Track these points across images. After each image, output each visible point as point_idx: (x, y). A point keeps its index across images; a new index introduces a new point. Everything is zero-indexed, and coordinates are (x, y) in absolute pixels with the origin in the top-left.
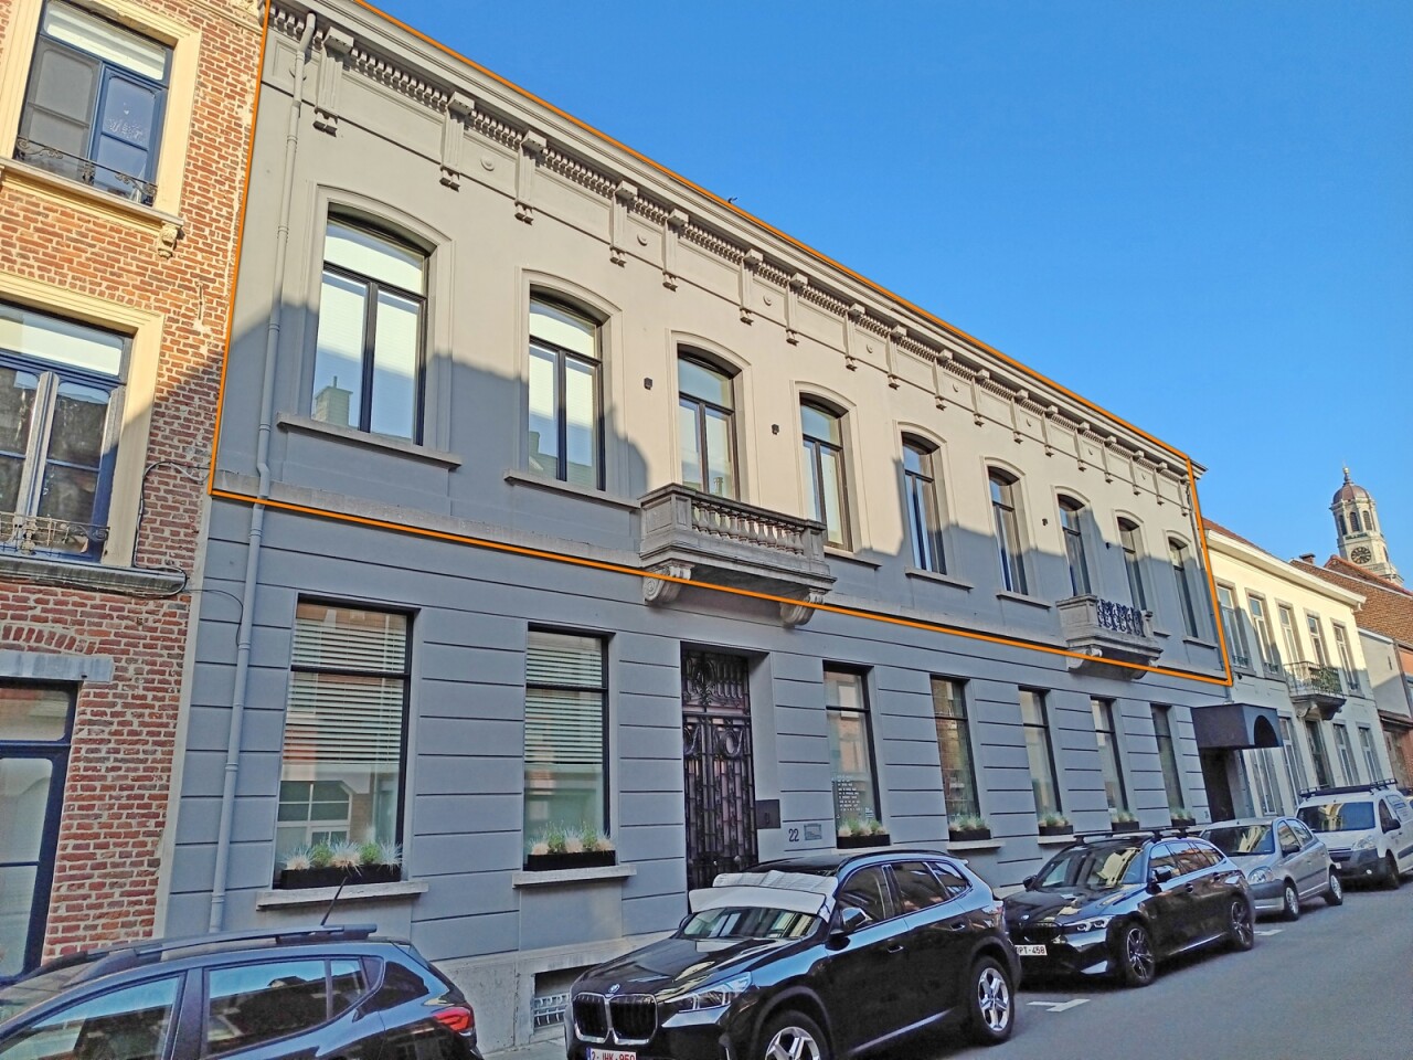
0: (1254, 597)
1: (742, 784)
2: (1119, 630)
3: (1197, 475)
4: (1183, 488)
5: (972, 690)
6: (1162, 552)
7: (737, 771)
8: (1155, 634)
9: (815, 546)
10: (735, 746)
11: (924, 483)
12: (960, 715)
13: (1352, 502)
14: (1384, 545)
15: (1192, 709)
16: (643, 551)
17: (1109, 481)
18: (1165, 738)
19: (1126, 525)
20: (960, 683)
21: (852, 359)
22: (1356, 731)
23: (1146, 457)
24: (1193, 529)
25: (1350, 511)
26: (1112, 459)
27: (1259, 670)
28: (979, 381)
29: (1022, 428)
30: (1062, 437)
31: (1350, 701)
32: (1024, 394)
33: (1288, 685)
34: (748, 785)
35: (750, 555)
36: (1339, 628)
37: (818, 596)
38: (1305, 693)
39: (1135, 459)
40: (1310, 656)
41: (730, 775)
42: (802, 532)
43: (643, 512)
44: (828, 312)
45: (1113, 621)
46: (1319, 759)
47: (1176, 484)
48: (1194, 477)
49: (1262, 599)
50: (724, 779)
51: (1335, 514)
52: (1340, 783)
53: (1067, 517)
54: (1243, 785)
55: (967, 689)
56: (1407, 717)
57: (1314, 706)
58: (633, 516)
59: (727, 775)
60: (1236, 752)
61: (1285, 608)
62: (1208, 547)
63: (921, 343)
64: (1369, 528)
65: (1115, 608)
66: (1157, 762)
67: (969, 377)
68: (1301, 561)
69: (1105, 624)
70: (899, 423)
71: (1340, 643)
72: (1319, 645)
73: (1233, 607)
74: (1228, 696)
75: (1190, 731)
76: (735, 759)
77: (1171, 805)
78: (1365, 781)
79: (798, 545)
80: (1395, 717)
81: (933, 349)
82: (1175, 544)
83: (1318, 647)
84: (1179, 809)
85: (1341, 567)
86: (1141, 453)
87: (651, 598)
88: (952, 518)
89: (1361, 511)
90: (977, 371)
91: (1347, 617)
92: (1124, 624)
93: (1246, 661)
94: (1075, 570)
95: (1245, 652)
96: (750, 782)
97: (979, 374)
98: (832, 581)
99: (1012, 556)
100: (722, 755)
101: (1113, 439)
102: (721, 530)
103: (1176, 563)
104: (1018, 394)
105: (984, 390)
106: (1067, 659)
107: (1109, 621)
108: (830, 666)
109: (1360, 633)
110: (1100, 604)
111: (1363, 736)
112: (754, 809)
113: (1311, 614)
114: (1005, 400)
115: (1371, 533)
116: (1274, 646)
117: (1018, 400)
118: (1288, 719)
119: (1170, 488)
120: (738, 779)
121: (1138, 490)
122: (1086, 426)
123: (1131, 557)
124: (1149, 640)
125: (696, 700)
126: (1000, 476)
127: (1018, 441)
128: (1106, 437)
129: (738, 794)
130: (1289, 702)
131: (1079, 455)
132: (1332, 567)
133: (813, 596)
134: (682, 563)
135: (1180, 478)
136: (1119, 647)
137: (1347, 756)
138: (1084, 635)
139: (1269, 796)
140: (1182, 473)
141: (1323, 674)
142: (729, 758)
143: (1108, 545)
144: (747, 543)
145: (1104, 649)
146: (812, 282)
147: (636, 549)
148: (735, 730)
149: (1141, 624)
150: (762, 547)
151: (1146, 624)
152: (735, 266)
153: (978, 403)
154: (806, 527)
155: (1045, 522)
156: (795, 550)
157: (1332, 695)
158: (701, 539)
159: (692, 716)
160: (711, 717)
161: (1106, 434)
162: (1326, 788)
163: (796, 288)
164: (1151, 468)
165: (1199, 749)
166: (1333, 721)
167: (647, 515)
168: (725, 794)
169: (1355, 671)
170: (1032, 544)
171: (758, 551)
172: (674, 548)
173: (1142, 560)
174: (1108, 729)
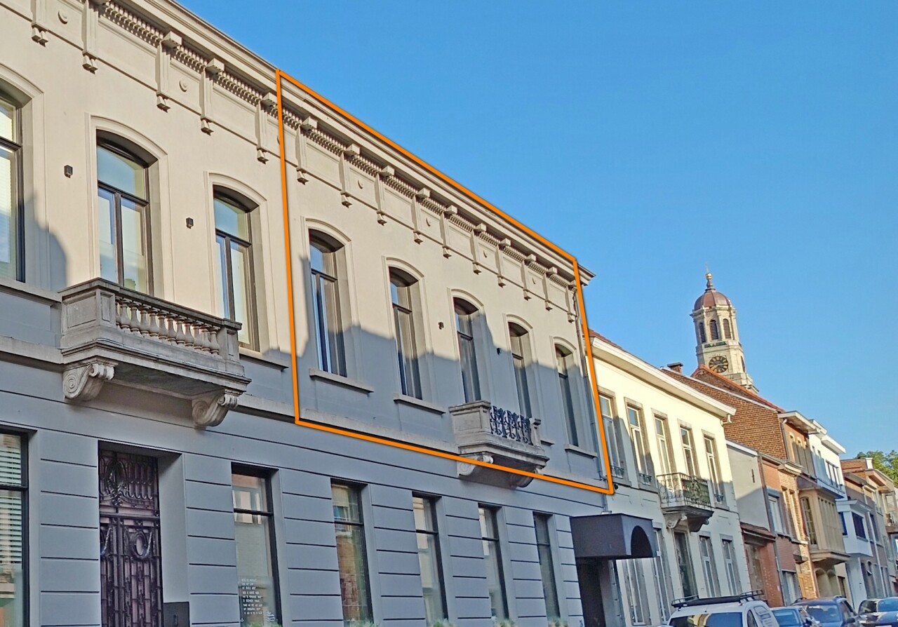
0: (633, 407)
1: (151, 587)
2: (509, 438)
3: (584, 280)
4: (571, 293)
5: (369, 495)
6: (549, 359)
7: (146, 573)
8: (543, 442)
9: (231, 346)
10: (145, 547)
11: (327, 282)
12: (356, 520)
13: (713, 309)
14: (742, 355)
15: (571, 518)
16: (66, 347)
17: (501, 285)
18: (545, 547)
19: (517, 330)
20: (356, 488)
21: (264, 151)
22: (720, 542)
23: (538, 261)
24: (578, 336)
25: (710, 318)
26: (505, 263)
27: (634, 480)
28: (384, 177)
29: (422, 228)
30: (459, 238)
31: (717, 513)
32: (426, 193)
33: (660, 496)
34: (157, 587)
35: (170, 354)
36: (709, 439)
37: (233, 397)
38: (675, 504)
39: (527, 262)
40: (682, 467)
41: (140, 577)
42: (218, 331)
43: (64, 307)
44: (241, 100)
45: (503, 427)
46: (686, 570)
47: (564, 290)
48: (581, 283)
49: (639, 409)
50: (134, 582)
51: (695, 321)
52: (703, 595)
53: (460, 320)
54: (615, 595)
55: (365, 495)
56: (767, 530)
57: (685, 518)
58: (55, 311)
59: (137, 577)
60: (611, 562)
61: (661, 419)
62: (593, 355)
63: (330, 136)
64: (728, 336)
65: (506, 415)
66: (537, 571)
67: (373, 173)
68: (669, 369)
69: (497, 432)
70: (307, 220)
71: (709, 454)
72: (690, 456)
73: (612, 417)
74: (604, 506)
75: (568, 540)
76: (144, 561)
77: (549, 615)
78: (726, 593)
79: (215, 344)
80: (755, 530)
81: (341, 143)
82: (561, 352)
83: (688, 458)
84: (556, 618)
85: (708, 376)
86: (533, 257)
87: (72, 396)
88: (354, 320)
89: (721, 319)
90: (382, 168)
91: (715, 428)
92: (514, 431)
93: (622, 471)
94: (467, 376)
95: (622, 462)
96: (159, 584)
97: (384, 170)
98: (247, 382)
99: (407, 360)
100: (133, 556)
101: (508, 242)
102: (142, 327)
103: (560, 371)
104: (420, 193)
105: (387, 187)
106: (459, 465)
107: (500, 428)
108: (238, 469)
109: (728, 446)
110: (492, 411)
111: (726, 549)
112: (162, 611)
113: (684, 425)
114: (407, 198)
115: (730, 342)
116: (649, 456)
117: (420, 199)
118: (659, 530)
119: (558, 294)
120: (147, 582)
121: (529, 295)
122: (483, 227)
123: (519, 363)
124: (536, 448)
125: (108, 500)
126: (400, 278)
127: (418, 241)
128: (501, 240)
129: (147, 596)
130: (660, 513)
131: (475, 257)
132: (699, 377)
133: (228, 398)
134: (106, 361)
135: (569, 283)
136: (509, 455)
137: (711, 567)
138: (477, 442)
139: (638, 606)
140: (571, 278)
141: (694, 484)
142: (139, 560)
143: (499, 350)
144: (166, 341)
145: (495, 456)
146: (229, 69)
147: (57, 345)
148: (145, 531)
149: (529, 431)
150: (181, 346)
151: (534, 432)
152: (152, 48)
153: (382, 201)
154: (222, 327)
155: (441, 325)
156: (211, 350)
157: (701, 507)
158: (125, 336)
159: (106, 516)
160: (123, 518)
161: (501, 237)
162: (691, 598)
163: (212, 74)
164: (541, 272)
165: (576, 559)
166: (700, 533)
167: (68, 309)
168: (134, 596)
169: (722, 483)
170: (428, 347)
171: (178, 350)
172: (99, 345)
173: (530, 366)
174: (492, 537)
